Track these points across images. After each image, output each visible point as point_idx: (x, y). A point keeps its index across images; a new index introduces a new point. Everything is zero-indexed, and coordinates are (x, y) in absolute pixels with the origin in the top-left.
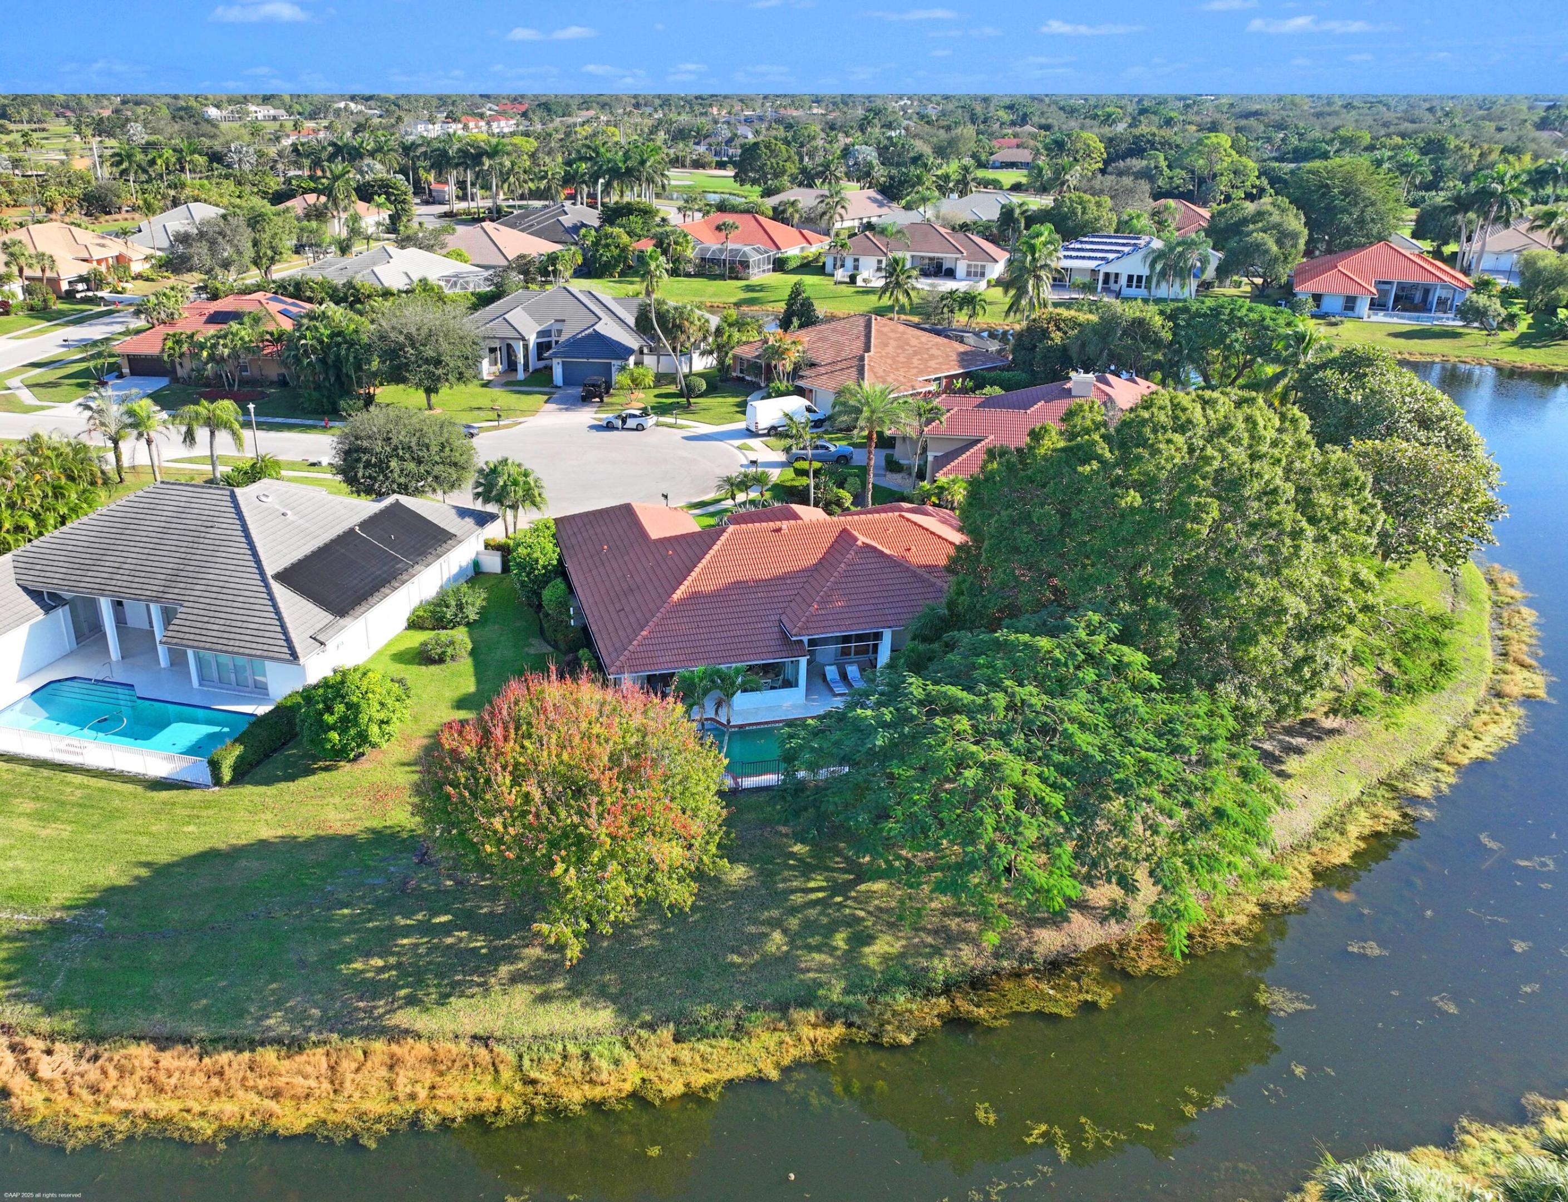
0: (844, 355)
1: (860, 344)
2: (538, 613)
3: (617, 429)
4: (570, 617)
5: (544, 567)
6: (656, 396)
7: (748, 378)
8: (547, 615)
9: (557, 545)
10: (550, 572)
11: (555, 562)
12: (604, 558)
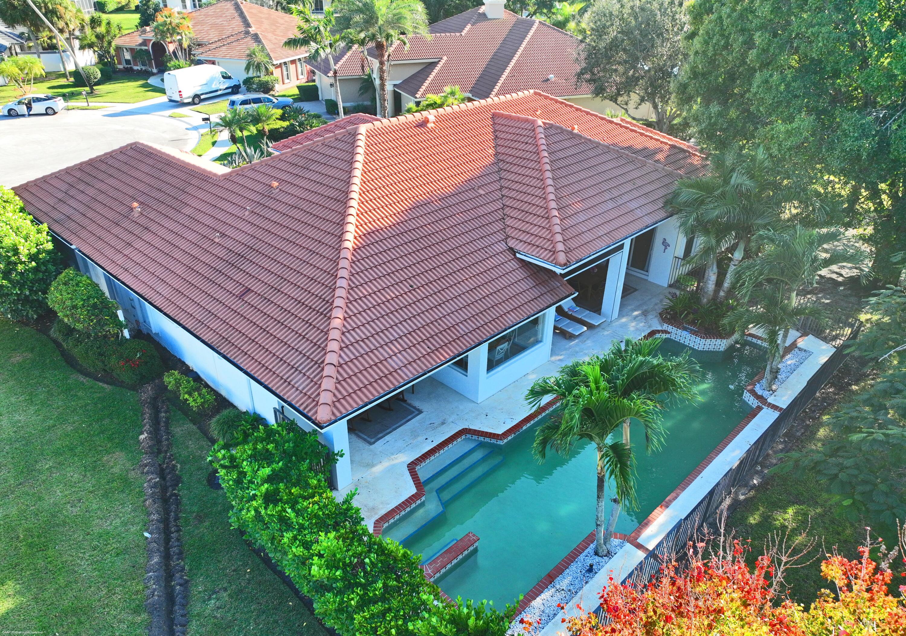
0: (228, 33)
1: (238, 21)
2: (45, 331)
3: (23, 116)
4: (120, 326)
5: (33, 257)
6: (49, 88)
7: (135, 68)
8: (69, 331)
9: (37, 221)
10: (45, 263)
11: (50, 246)
12: (142, 221)
